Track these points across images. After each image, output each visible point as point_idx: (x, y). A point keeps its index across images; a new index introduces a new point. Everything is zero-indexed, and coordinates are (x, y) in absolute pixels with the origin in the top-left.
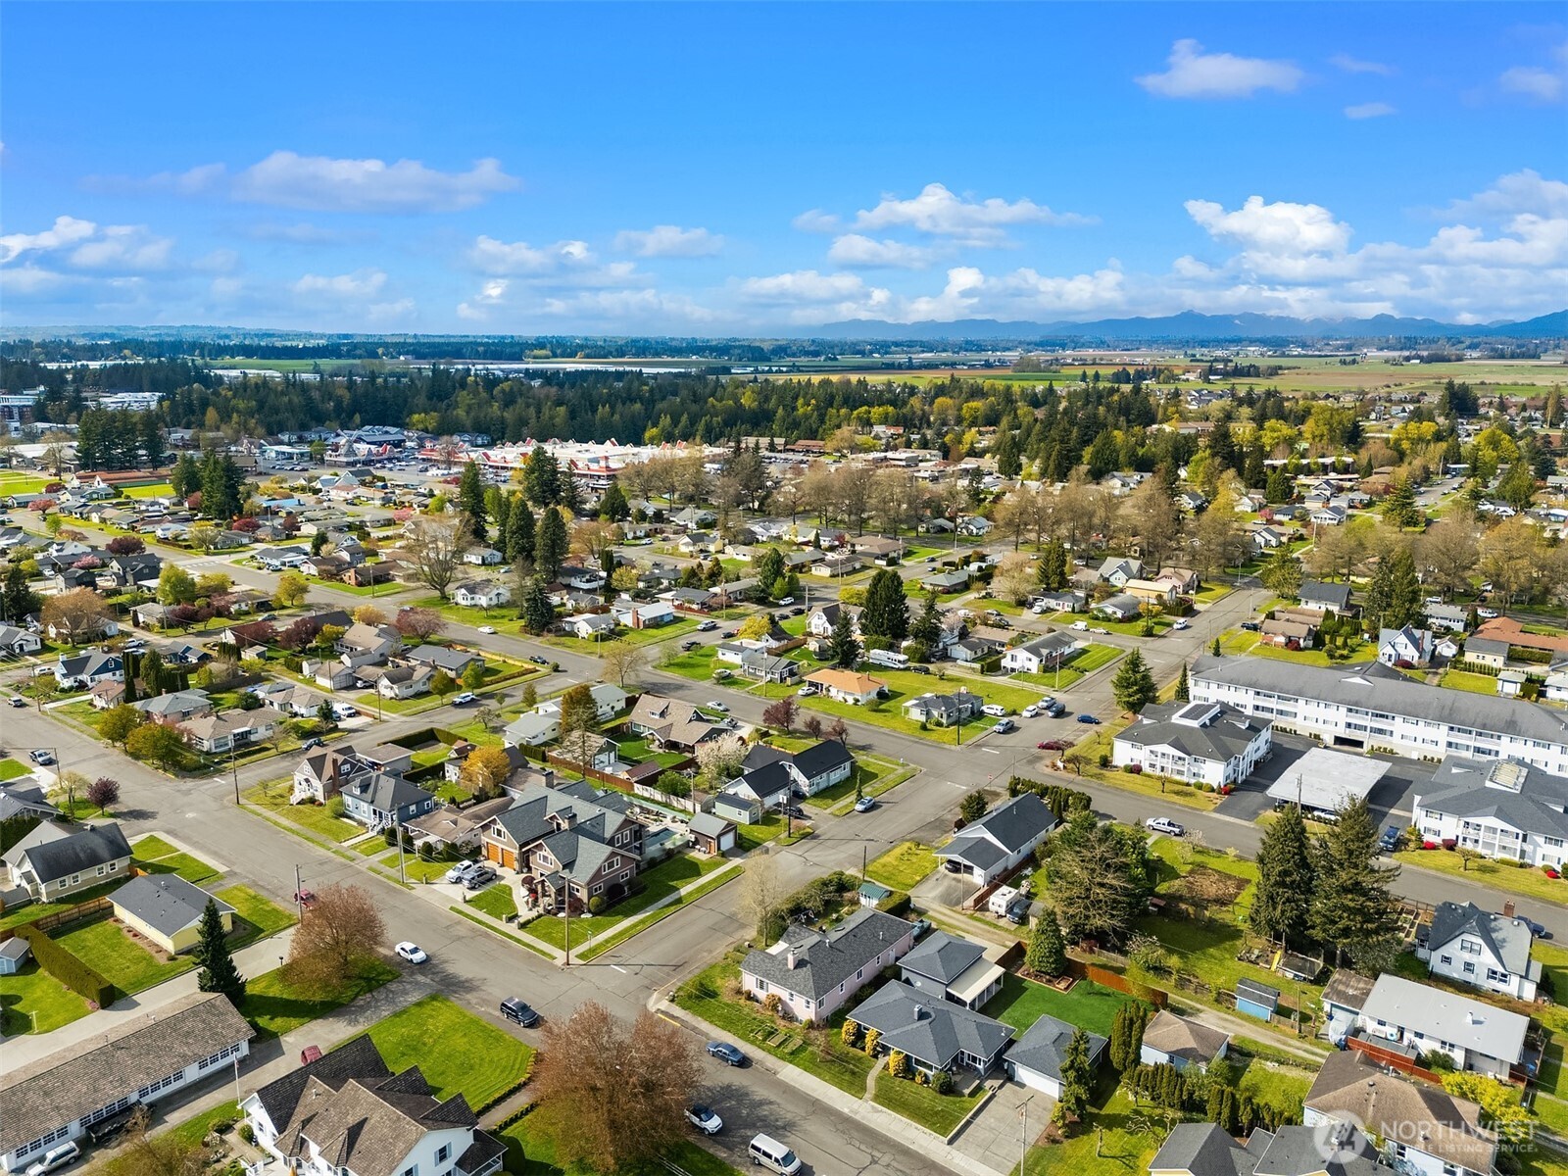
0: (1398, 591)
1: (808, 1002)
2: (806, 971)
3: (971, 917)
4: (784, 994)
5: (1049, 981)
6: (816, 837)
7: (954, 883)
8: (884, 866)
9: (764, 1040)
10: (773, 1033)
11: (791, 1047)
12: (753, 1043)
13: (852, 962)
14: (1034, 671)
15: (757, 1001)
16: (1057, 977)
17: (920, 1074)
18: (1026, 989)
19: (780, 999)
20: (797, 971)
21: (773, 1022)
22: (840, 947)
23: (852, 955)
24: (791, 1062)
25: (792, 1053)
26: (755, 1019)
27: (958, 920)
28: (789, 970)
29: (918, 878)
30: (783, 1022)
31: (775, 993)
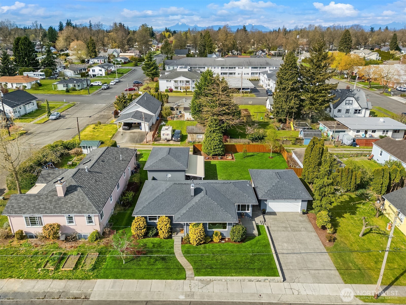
0: (207, 44)
1: (89, 218)
2: (78, 194)
3: (153, 144)
4: (62, 220)
5: (222, 158)
6: (31, 133)
7: (132, 134)
8: (85, 136)
9: (57, 268)
10: (62, 259)
11: (89, 263)
12: (44, 277)
13: (111, 177)
14: (104, 75)
15: (32, 237)
16: (224, 155)
17: (217, 234)
18: (215, 165)
19: (59, 226)
20: (69, 196)
21: (58, 248)
22: (96, 170)
23: (108, 173)
24: (97, 277)
25: (94, 268)
26: (36, 253)
27: (148, 147)
28: (60, 199)
29: (111, 136)
30: (68, 245)
31: (51, 223)
